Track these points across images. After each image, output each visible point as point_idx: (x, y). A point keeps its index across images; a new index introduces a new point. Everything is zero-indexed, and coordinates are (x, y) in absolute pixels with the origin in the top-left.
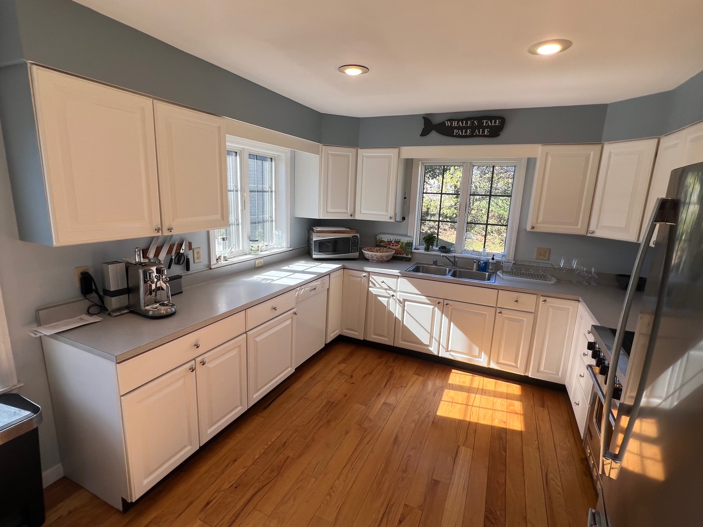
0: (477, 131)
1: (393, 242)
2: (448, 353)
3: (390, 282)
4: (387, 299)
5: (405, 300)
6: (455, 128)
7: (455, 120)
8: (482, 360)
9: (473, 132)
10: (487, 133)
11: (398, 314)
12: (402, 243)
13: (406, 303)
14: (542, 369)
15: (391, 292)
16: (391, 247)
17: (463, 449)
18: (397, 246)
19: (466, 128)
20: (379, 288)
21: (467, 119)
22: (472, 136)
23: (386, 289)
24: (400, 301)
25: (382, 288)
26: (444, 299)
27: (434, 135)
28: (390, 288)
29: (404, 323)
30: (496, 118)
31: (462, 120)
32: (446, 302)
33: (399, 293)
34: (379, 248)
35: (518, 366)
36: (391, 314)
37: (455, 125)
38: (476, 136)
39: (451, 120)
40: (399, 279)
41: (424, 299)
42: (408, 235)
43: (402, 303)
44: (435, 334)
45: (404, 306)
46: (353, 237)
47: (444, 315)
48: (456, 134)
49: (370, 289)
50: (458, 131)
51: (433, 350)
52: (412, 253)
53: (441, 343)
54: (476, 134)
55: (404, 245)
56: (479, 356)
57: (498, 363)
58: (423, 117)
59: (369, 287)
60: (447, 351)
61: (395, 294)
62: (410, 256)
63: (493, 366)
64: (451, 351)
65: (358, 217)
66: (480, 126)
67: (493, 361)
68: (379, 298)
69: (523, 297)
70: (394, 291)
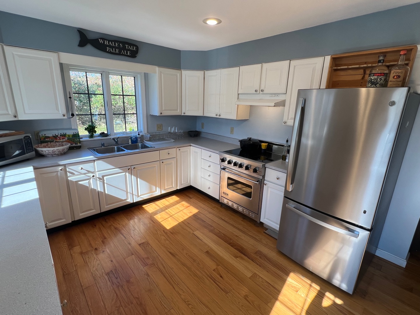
0: (122, 51)
1: (59, 136)
2: (139, 197)
3: (88, 167)
4: (88, 181)
5: (103, 176)
6: (107, 46)
7: (107, 40)
8: (157, 192)
9: (120, 51)
10: (129, 54)
11: (99, 189)
12: (69, 136)
13: (105, 178)
14: (182, 183)
15: (91, 174)
16: (58, 140)
17: (195, 233)
18: (64, 138)
19: (116, 48)
20: (78, 175)
21: (115, 41)
22: (119, 54)
23: (85, 174)
24: (100, 178)
25: (81, 174)
26: (131, 166)
27: (89, 47)
28: (89, 172)
29: (106, 192)
30: (134, 45)
31: (112, 41)
32: (132, 167)
33: (97, 173)
34: (45, 144)
35: (174, 186)
36: (93, 190)
37: (106, 43)
38: (122, 55)
39: (103, 39)
40: (96, 162)
41: (118, 170)
42: (73, 128)
43: (102, 179)
44: (129, 190)
45: (104, 180)
46: (24, 137)
47: (132, 176)
48: (109, 50)
49: (69, 178)
50: (110, 49)
51: (130, 201)
52: (80, 142)
53: (134, 193)
54: (123, 53)
55: (71, 137)
56: (156, 191)
57: (165, 190)
58: (78, 30)
59: (67, 177)
60: (138, 196)
61: (94, 175)
62: (79, 145)
63: (164, 192)
64: (141, 195)
65: (22, 117)
66: (124, 48)
67: (163, 190)
68: (80, 183)
69: (171, 151)
70: (92, 173)
